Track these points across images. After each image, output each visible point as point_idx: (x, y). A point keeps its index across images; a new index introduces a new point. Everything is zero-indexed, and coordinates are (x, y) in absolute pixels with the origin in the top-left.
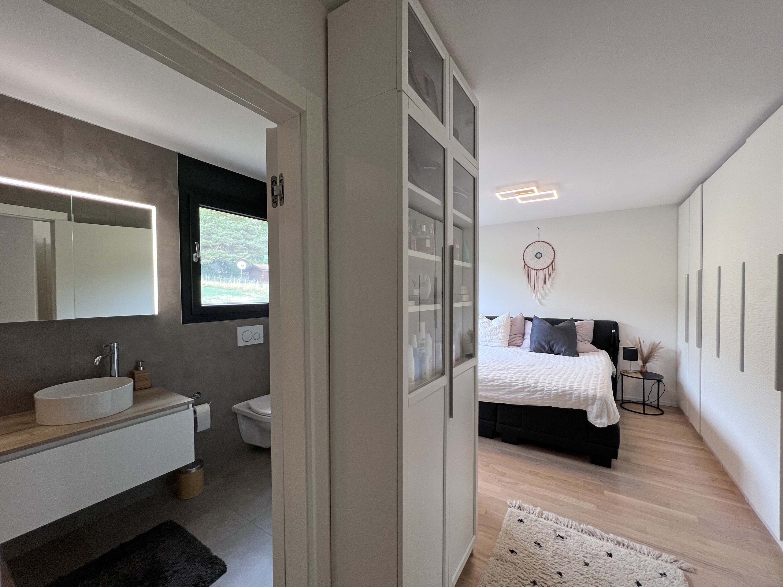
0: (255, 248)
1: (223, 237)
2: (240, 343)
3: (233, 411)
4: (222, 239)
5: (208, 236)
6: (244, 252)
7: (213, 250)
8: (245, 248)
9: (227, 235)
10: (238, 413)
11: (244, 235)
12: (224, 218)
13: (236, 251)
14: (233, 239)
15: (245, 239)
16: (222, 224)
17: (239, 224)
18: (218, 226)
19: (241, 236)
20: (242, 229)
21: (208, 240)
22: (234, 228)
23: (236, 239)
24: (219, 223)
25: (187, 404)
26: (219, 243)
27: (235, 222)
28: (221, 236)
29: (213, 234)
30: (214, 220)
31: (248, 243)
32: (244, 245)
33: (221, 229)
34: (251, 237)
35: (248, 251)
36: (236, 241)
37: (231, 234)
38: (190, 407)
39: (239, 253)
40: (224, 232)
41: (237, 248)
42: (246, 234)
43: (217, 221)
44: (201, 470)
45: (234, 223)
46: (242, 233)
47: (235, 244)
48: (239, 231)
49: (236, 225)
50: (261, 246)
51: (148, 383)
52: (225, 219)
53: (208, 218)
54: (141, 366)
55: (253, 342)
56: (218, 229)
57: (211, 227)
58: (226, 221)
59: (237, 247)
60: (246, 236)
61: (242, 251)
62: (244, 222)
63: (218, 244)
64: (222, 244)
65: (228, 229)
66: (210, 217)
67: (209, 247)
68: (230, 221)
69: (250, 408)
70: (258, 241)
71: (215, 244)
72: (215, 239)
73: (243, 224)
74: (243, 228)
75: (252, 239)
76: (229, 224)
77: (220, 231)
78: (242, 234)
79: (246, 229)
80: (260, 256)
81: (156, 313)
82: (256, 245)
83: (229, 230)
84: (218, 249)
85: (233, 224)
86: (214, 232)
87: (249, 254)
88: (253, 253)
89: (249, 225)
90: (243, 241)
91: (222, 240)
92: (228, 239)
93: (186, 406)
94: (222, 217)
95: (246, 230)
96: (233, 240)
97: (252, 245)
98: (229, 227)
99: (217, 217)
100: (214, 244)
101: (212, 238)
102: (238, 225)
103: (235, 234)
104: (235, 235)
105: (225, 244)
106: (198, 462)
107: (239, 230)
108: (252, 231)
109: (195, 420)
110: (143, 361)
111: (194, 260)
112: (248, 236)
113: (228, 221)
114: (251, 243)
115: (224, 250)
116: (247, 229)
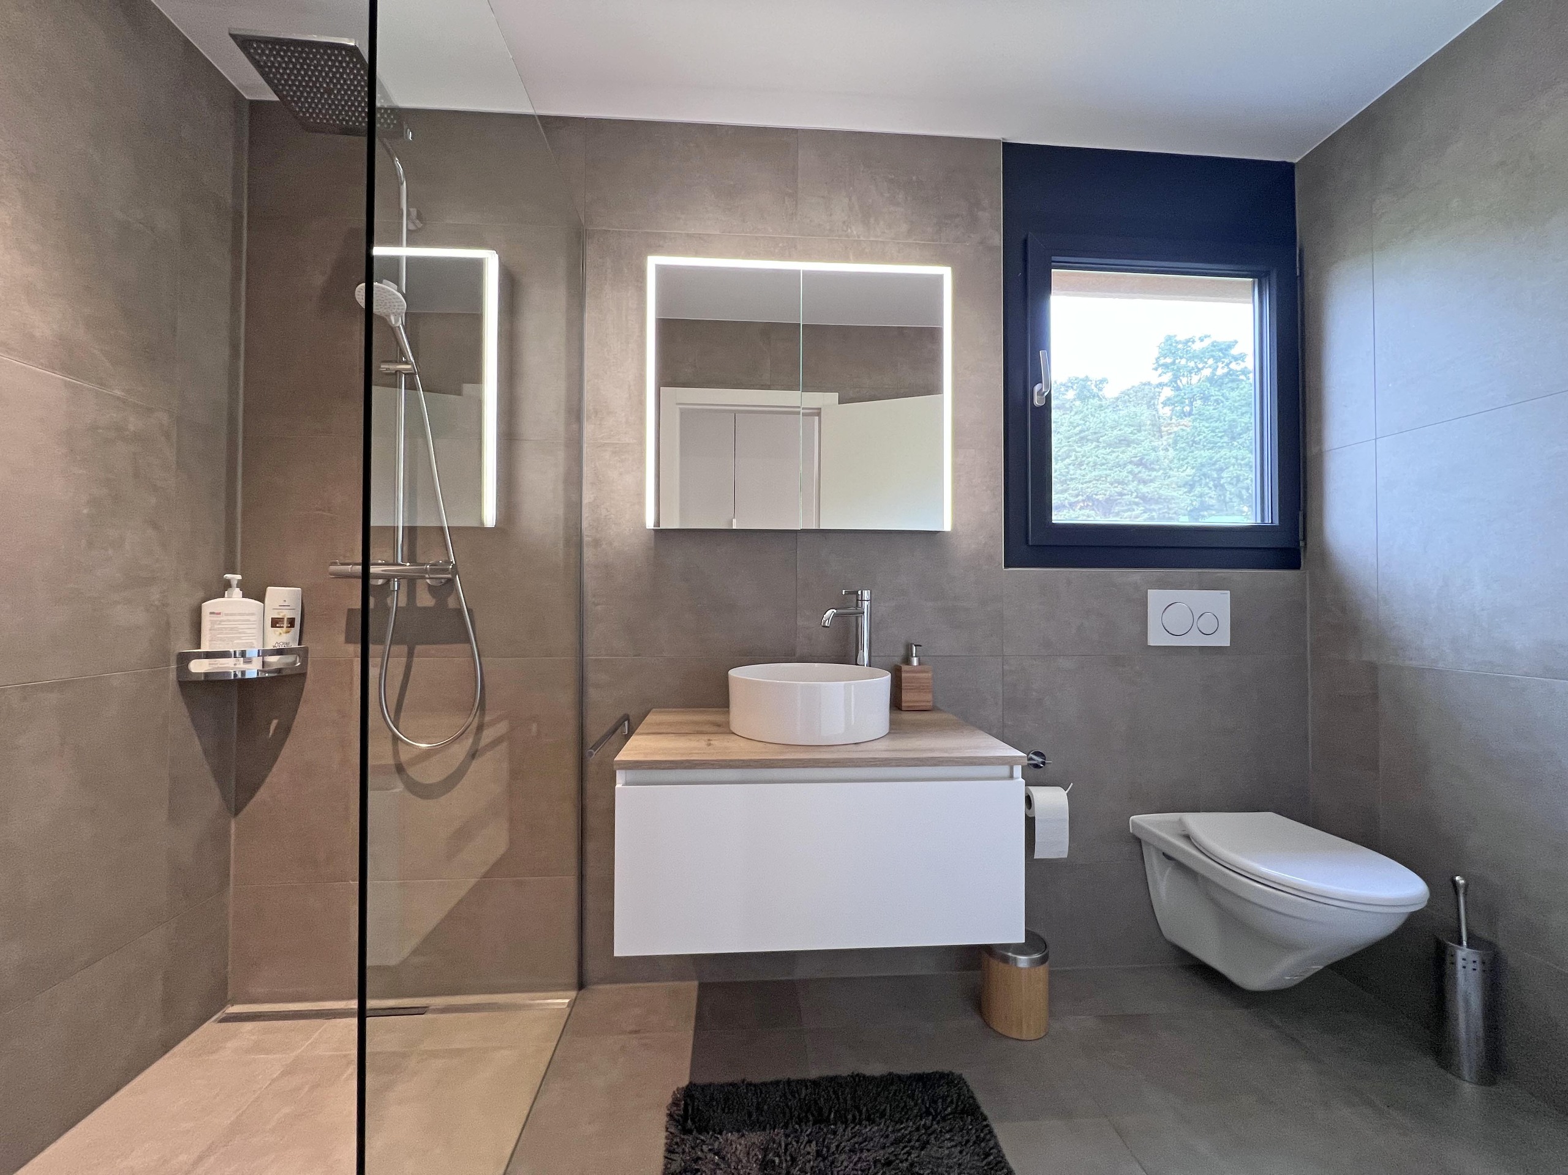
0: (1160, 498)
1: (1091, 485)
2: (1156, 638)
3: (1131, 831)
4: (1088, 488)
5: (1062, 486)
6: (1134, 510)
7: (1071, 511)
8: (1137, 500)
9: (1098, 479)
10: (1148, 844)
11: (1135, 475)
12: (1093, 446)
13: (1117, 509)
14: (1112, 484)
15: (1136, 482)
16: (1090, 459)
17: (1123, 452)
18: (1081, 464)
19: (1126, 477)
20: (1131, 462)
21: (1061, 494)
22: (1112, 462)
23: (1116, 485)
24: (1083, 457)
25: (1010, 762)
26: (1082, 496)
27: (1115, 450)
28: (1086, 482)
29: (1072, 479)
30: (1074, 453)
31: (1144, 489)
32: (1135, 494)
33: (1087, 468)
34: (1150, 476)
35: (1143, 507)
36: (1116, 489)
37: (1107, 476)
38: (1014, 776)
39: (1123, 514)
40: (1094, 474)
41: (1121, 503)
42: (1140, 472)
43: (1078, 454)
44: (1042, 970)
45: (1114, 452)
46: (1130, 470)
47: (1116, 494)
48: (1124, 467)
49: (1119, 456)
50: (1175, 494)
51: (926, 699)
52: (1094, 448)
53: (1063, 450)
54: (914, 655)
55: (1194, 640)
56: (1081, 469)
57: (1067, 468)
58: (1098, 450)
59: (1119, 501)
60: (1140, 475)
61: (1129, 507)
62: (1135, 446)
63: (1080, 498)
64: (1089, 498)
65: (1101, 466)
66: (1066, 448)
67: (1064, 506)
68: (1106, 449)
69: (1188, 837)
70: (1166, 482)
71: (1076, 499)
72: (1075, 490)
73: (1133, 451)
74: (1132, 459)
75: (1151, 481)
76: (1103, 455)
77: (1084, 473)
78: (1130, 472)
79: (1139, 460)
80: (1170, 515)
81: (947, 527)
82: (1161, 492)
83: (1103, 467)
84: (1081, 508)
85: (1111, 455)
86: (1072, 476)
87: (1145, 512)
88: (1154, 510)
89: (1145, 452)
90: (1132, 487)
91: (1089, 490)
92: (1101, 486)
93: (1004, 770)
94: (1090, 444)
95: (1140, 463)
96: (1110, 486)
97: (1153, 492)
98: (1104, 461)
99: (1079, 447)
100: (1073, 500)
101: (1068, 489)
102: (1121, 456)
103: (1115, 475)
104: (1116, 477)
105: (1094, 496)
106: (1034, 942)
107: (1125, 465)
108: (1152, 463)
109: (1030, 822)
110: (918, 644)
111: (1036, 403)
112: (1145, 475)
113: (1100, 451)
114: (1151, 488)
115: (1093, 510)
116: (1141, 459)
